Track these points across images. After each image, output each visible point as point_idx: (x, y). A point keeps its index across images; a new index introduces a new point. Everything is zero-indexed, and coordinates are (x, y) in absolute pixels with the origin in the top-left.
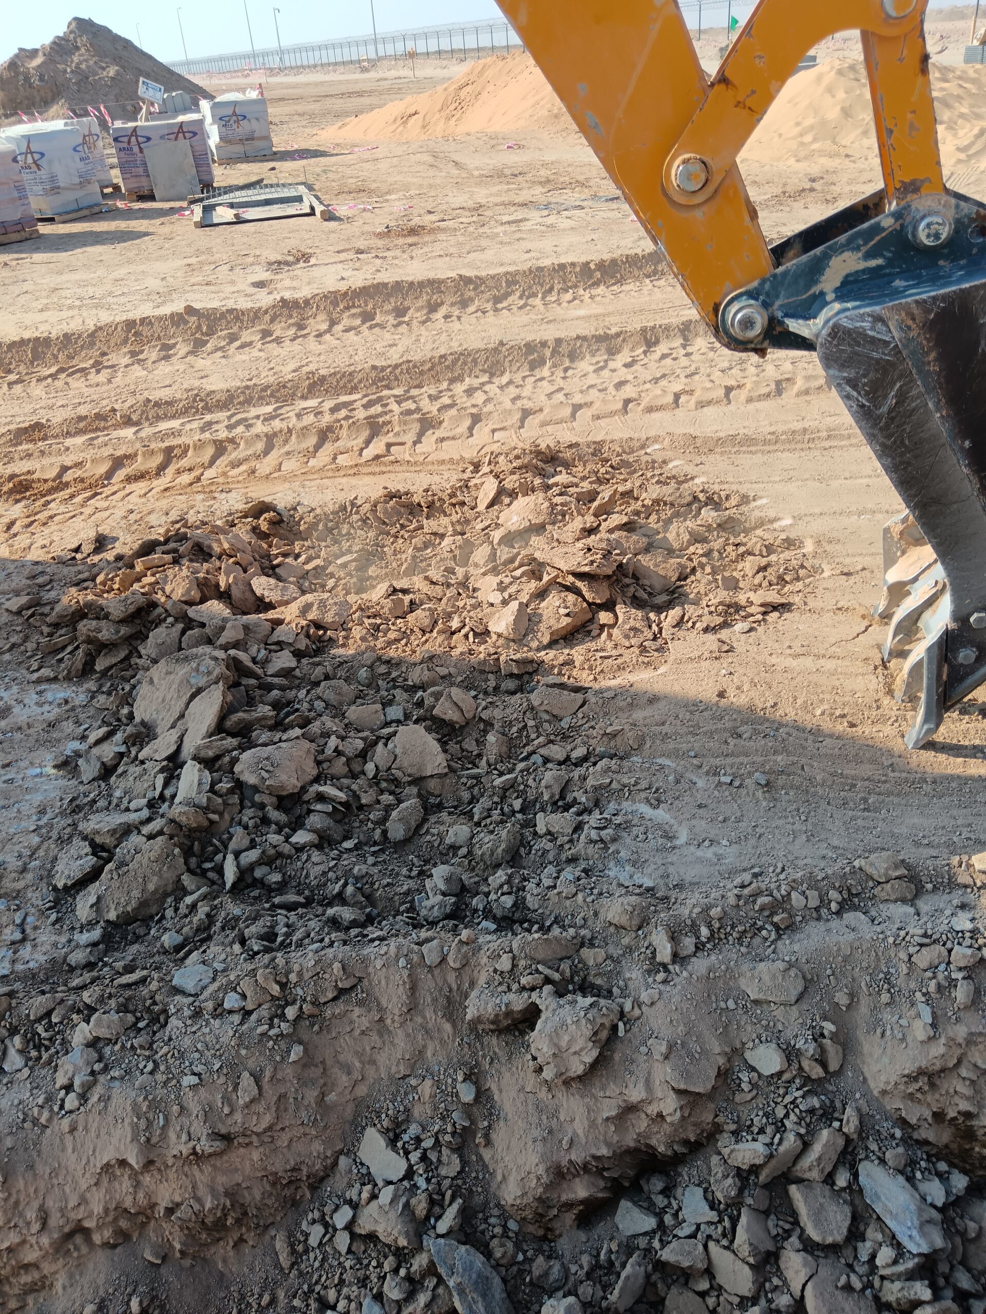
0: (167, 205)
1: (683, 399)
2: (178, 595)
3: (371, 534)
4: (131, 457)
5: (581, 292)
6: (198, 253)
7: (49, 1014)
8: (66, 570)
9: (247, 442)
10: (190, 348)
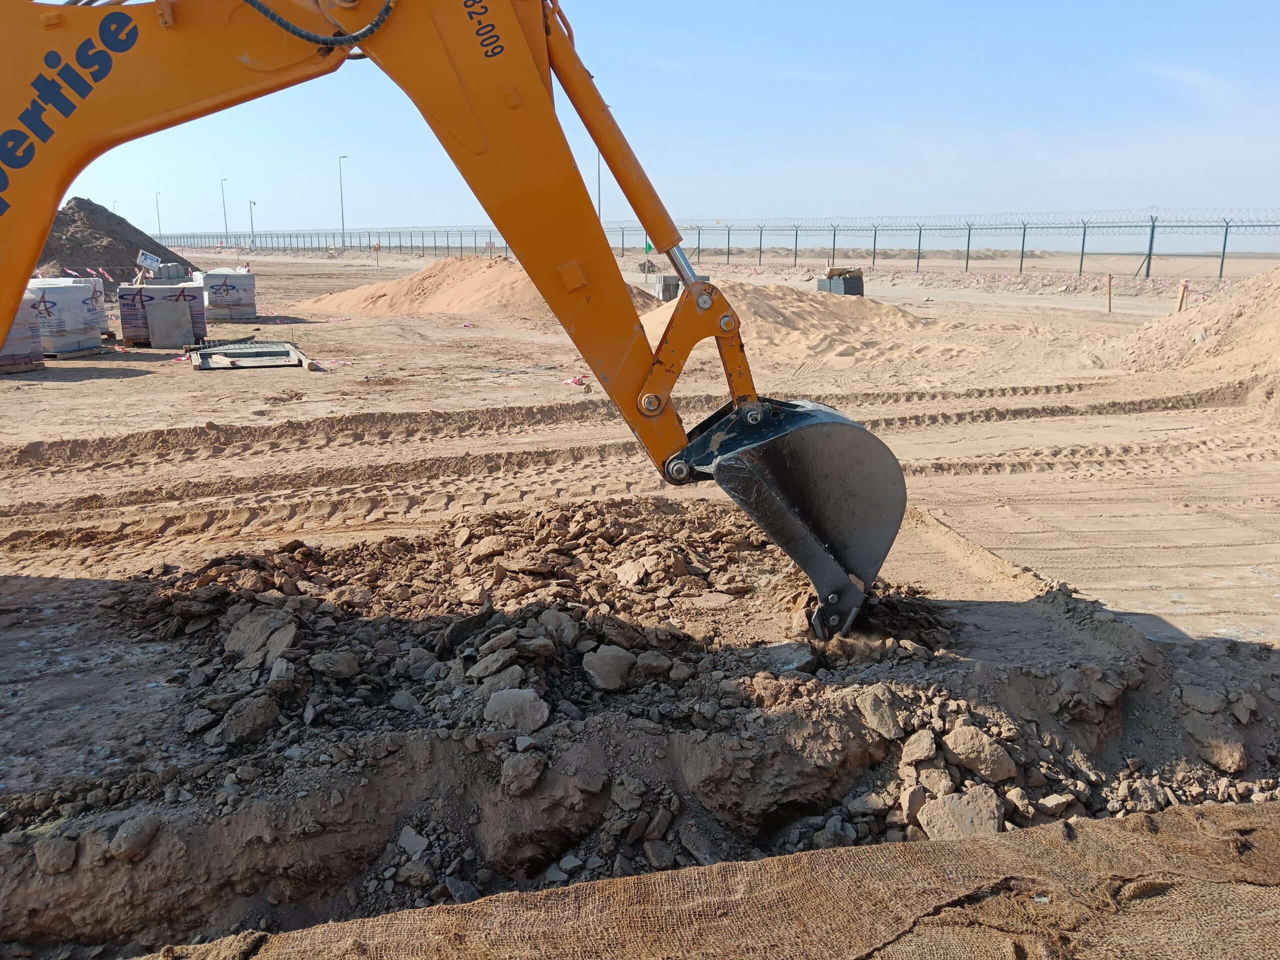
0: (163, 352)
1: (598, 489)
2: (248, 585)
3: (378, 563)
4: (181, 518)
5: (526, 427)
6: (201, 388)
8: (142, 585)
9: (275, 510)
10: (211, 453)
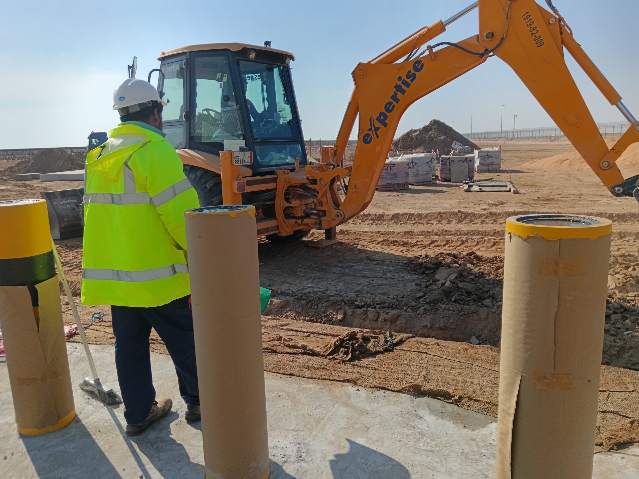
0: (455, 184)
2: (448, 261)
4: (437, 241)
6: (464, 198)
7: (416, 306)
9: (472, 242)
10: (457, 222)
